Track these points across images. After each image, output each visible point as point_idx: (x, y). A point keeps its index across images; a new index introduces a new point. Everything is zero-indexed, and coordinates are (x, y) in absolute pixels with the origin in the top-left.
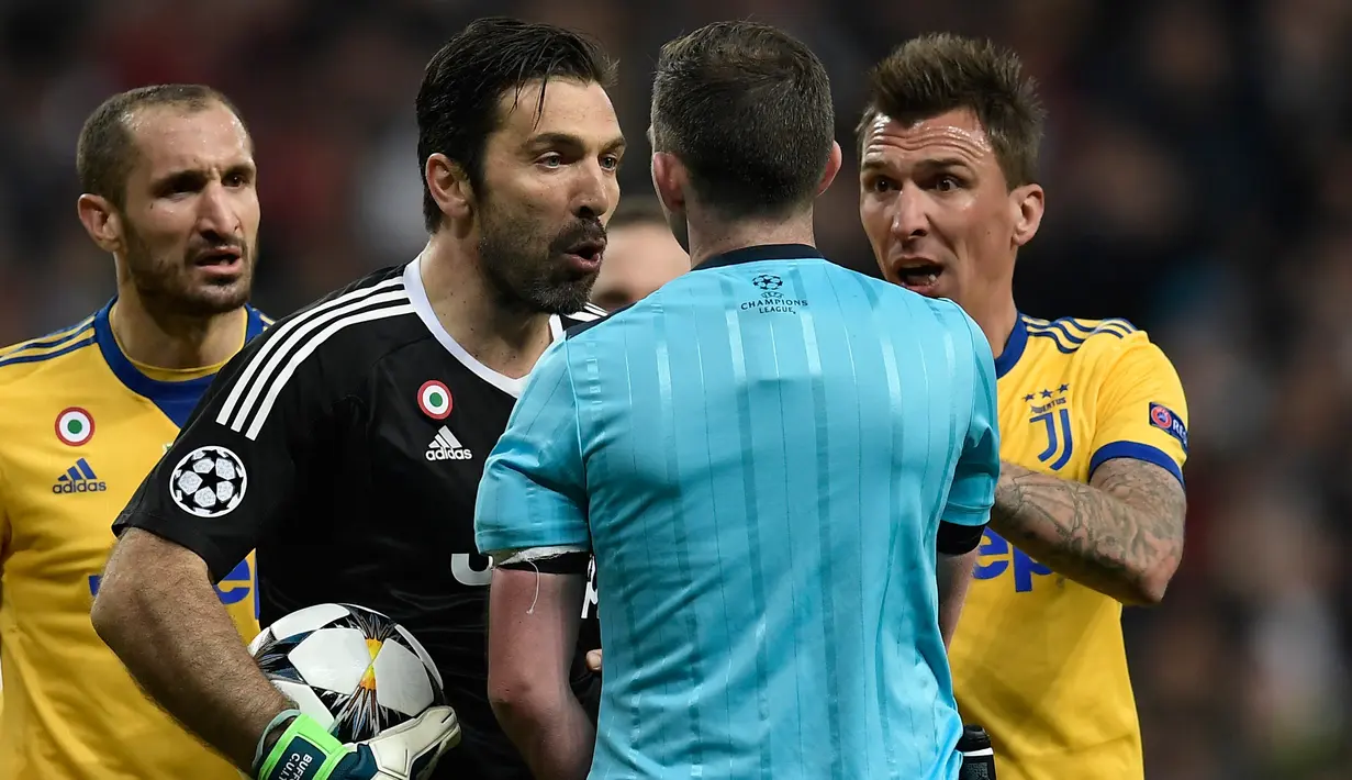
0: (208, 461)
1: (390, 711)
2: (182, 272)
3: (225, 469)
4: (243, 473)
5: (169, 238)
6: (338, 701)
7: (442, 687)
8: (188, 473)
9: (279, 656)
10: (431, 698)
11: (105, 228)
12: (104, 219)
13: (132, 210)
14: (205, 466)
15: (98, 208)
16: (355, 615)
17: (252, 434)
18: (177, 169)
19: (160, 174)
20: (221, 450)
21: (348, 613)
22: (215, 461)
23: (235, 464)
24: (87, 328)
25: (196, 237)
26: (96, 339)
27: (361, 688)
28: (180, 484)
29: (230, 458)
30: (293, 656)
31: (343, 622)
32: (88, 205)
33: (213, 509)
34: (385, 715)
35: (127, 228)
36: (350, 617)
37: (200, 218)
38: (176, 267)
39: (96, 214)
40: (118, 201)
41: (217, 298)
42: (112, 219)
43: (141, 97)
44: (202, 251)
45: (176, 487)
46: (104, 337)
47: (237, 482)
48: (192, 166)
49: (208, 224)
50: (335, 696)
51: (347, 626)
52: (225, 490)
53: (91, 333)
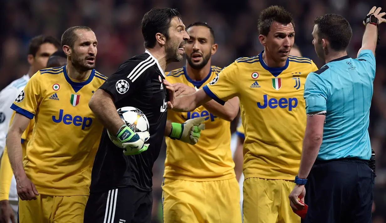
0: (124, 83)
1: (138, 129)
2: (84, 61)
3: (126, 86)
4: (128, 88)
5: (83, 54)
6: (129, 125)
7: (149, 128)
8: (120, 84)
9: (121, 114)
10: (146, 129)
11: (68, 52)
12: (68, 50)
13: (75, 48)
14: (123, 84)
15: (67, 48)
16: (137, 110)
17: (133, 81)
18: (86, 41)
19: (82, 42)
20: (126, 82)
21: (136, 109)
22: (125, 83)
23: (128, 85)
24: (62, 68)
25: (87, 55)
26: (63, 71)
27: (134, 124)
28: (118, 85)
29: (127, 84)
30: (123, 114)
31: (134, 111)
32: (65, 47)
33: (121, 92)
34: (137, 130)
35: (73, 51)
36: (136, 110)
37: (89, 51)
38: (83, 60)
39: (66, 49)
40: (72, 46)
41: (89, 67)
42: (70, 50)
43: (77, 28)
44: (89, 57)
45: (117, 86)
46: (65, 71)
47: (127, 89)
48: (88, 41)
49: (90, 52)
50: (129, 124)
51: (135, 112)
52: (125, 89)
53: (62, 70)
